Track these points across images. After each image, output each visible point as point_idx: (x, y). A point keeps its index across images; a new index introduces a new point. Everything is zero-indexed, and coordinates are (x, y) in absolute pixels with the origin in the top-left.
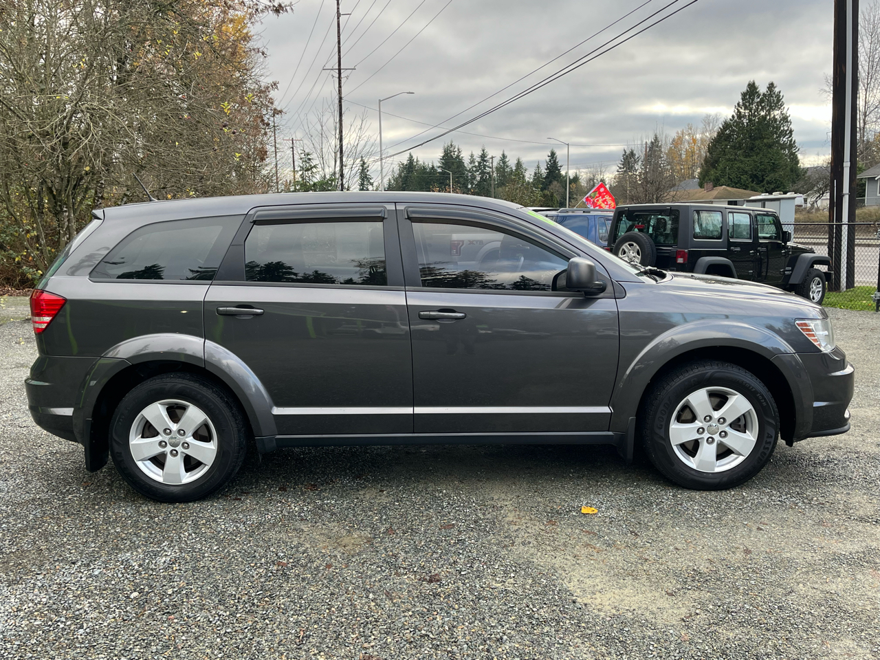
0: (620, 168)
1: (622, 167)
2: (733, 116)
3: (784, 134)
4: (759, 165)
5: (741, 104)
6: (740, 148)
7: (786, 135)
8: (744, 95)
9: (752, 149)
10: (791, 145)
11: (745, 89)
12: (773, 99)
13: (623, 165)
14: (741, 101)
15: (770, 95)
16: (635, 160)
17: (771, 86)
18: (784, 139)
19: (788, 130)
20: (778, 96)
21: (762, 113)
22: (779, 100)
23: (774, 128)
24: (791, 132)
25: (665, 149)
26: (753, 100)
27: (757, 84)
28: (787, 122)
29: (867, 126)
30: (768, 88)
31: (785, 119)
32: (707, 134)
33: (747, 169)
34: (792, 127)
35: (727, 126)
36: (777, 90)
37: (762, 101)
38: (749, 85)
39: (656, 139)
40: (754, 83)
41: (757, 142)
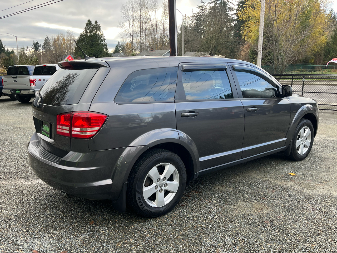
0: (33, 49)
1: (33, 48)
2: (84, 32)
3: (102, 40)
4: (95, 51)
5: (86, 27)
6: (88, 44)
7: (103, 41)
8: (87, 24)
9: (92, 45)
10: (105, 45)
11: (87, 22)
12: (97, 27)
13: (33, 47)
14: (86, 26)
15: (96, 25)
16: (39, 46)
17: (96, 22)
18: (103, 42)
19: (104, 39)
20: (99, 26)
21: (94, 32)
22: (99, 28)
23: (99, 38)
24: (105, 40)
25: (52, 42)
26: (90, 26)
27: (91, 21)
28: (103, 36)
29: (133, 40)
30: (95, 23)
31: (102, 35)
32: (69, 38)
33: (91, 52)
34: (105, 38)
35: (82, 35)
36: (98, 24)
37: (93, 27)
38: (88, 20)
39: (47, 38)
40: (90, 20)
41: (94, 43)
